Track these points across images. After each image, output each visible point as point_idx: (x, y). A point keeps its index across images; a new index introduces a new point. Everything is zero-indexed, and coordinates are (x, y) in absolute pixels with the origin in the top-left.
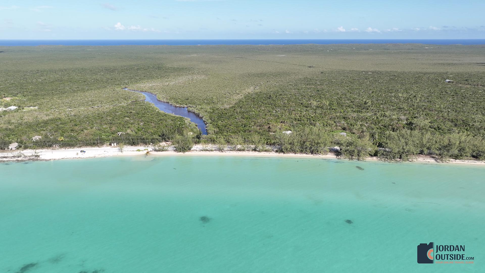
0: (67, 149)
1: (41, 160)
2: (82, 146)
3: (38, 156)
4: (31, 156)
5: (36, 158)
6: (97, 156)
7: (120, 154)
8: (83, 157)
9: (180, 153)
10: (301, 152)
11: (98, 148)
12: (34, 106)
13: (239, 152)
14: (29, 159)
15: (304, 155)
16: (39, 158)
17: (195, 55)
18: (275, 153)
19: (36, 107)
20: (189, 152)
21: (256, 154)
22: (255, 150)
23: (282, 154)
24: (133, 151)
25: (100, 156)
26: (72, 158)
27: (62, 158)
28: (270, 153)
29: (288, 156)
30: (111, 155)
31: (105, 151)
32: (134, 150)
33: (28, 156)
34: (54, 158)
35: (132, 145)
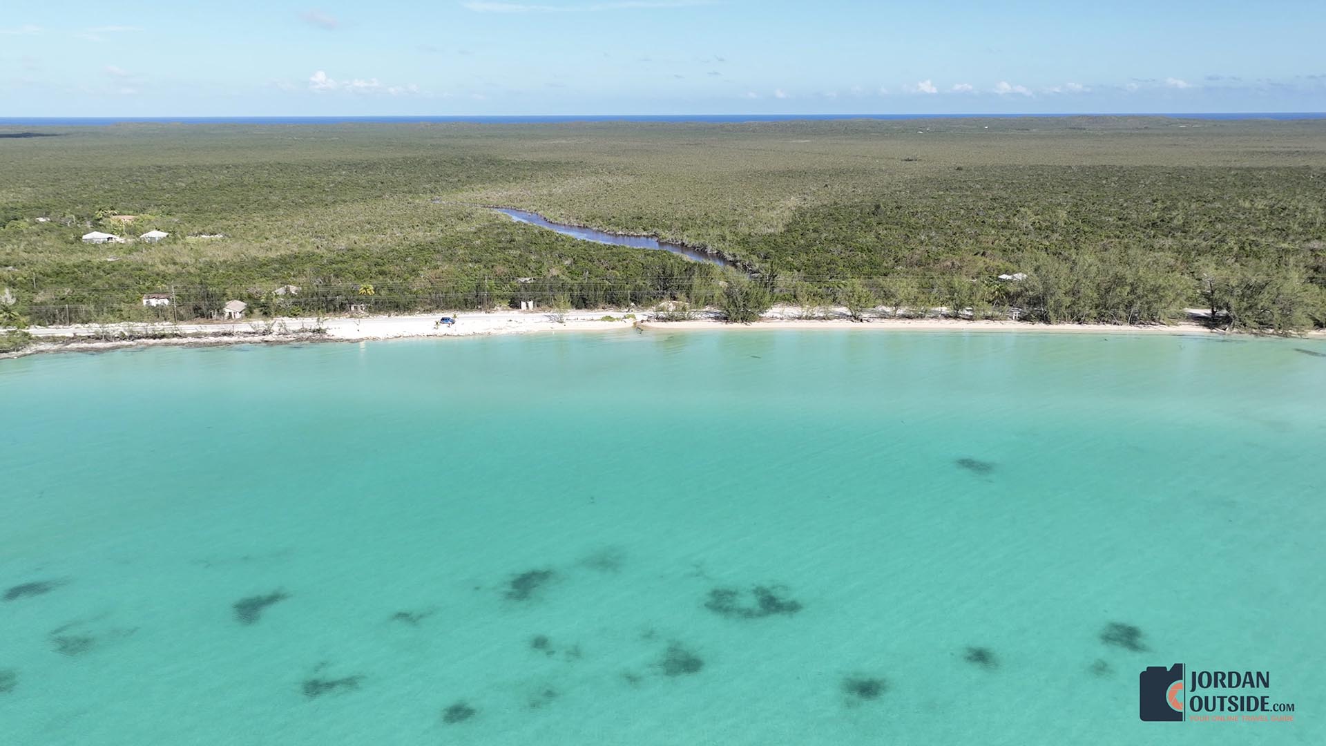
0: (392, 316)
1: (336, 341)
2: (437, 308)
3: (323, 332)
4: (301, 331)
5: (318, 336)
6: (493, 332)
7: (557, 327)
8: (455, 335)
9: (735, 324)
11: (483, 314)
12: (211, 234)
13: (908, 321)
14: (299, 338)
16: (326, 337)
17: (564, 142)
18: (1017, 322)
19: (217, 236)
20: (761, 323)
21: (962, 325)
22: (953, 316)
23: (1040, 326)
24: (592, 320)
26: (425, 335)
28: (1005, 322)
30: (536, 331)
31: (511, 321)
32: (595, 318)
33: (291, 332)
34: (373, 336)
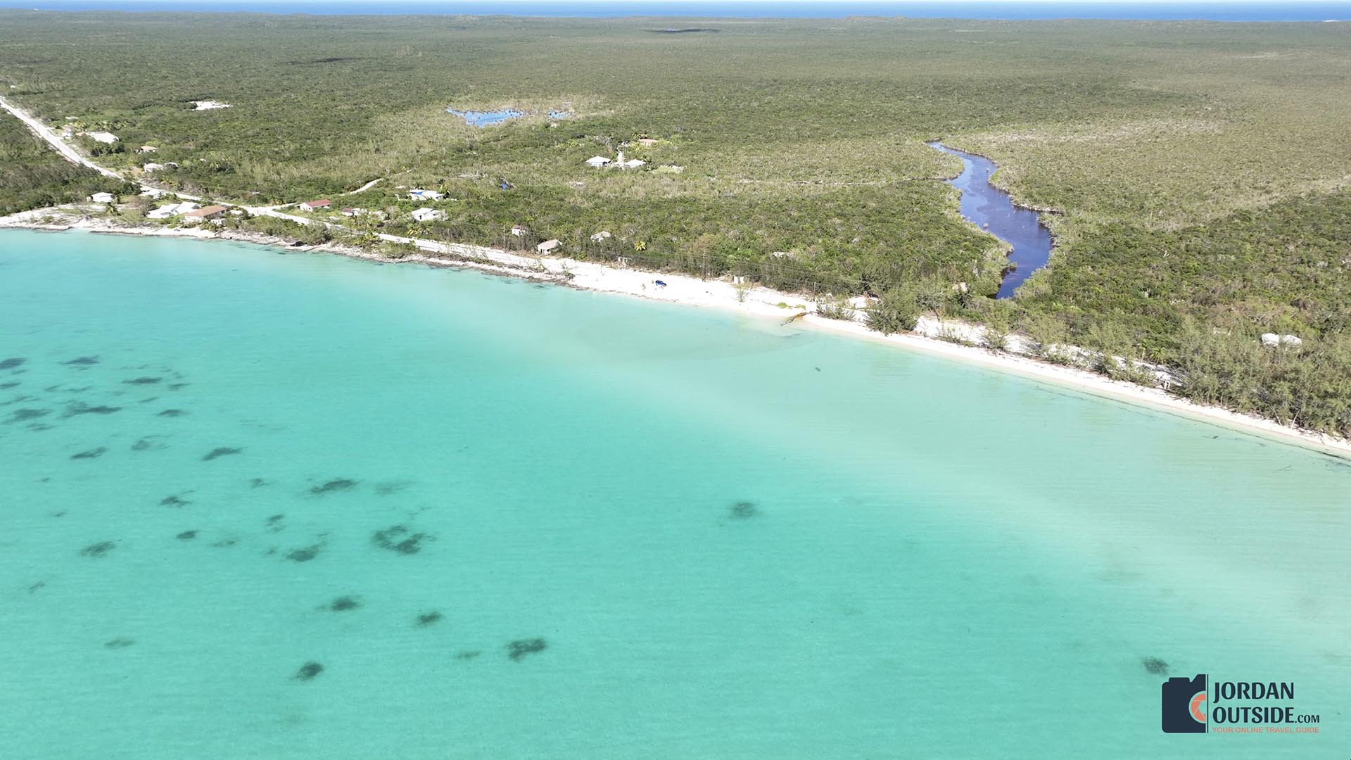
1: (570, 286)
2: (673, 270)
3: (571, 276)
4: (560, 274)
5: (566, 279)
8: (650, 297)
9: (878, 332)
10: (1261, 411)
12: (679, 166)
13: (1050, 366)
14: (553, 280)
15: (1266, 426)
16: (570, 282)
18: (1163, 392)
20: (907, 337)
21: (1100, 384)
22: (1101, 369)
23: (1182, 404)
24: (770, 303)
25: (706, 306)
27: (611, 291)
28: (1147, 389)
29: (1201, 414)
31: (707, 292)
33: (555, 273)
35: (780, 289)
